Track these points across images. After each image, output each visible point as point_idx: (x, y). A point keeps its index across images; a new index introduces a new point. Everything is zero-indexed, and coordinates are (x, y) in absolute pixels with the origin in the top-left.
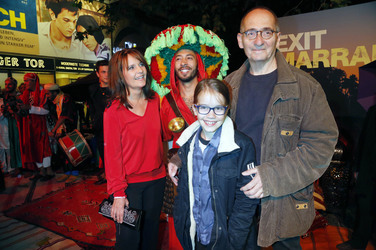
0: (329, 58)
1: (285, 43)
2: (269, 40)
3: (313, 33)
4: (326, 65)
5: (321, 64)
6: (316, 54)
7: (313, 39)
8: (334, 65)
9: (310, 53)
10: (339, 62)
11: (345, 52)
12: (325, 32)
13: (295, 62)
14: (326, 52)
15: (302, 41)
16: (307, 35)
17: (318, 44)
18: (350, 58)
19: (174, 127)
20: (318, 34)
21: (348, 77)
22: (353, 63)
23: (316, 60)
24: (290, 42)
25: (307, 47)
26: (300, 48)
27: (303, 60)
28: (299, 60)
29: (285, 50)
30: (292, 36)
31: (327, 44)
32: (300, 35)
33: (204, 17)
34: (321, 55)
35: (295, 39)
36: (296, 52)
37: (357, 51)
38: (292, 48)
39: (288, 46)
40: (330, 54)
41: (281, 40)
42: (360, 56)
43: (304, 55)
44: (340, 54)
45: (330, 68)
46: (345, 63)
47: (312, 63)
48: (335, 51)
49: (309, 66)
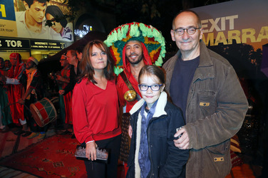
0: (241, 37)
1: (206, 26)
2: (194, 35)
3: (227, 18)
4: (238, 42)
5: (234, 41)
6: (230, 33)
7: (227, 22)
8: (244, 41)
9: (226, 33)
10: (248, 39)
11: (253, 32)
12: (236, 17)
13: (215, 40)
14: (238, 32)
15: (219, 24)
16: (223, 19)
17: (232, 27)
18: (256, 36)
19: (128, 97)
20: (232, 19)
21: (255, 51)
22: (259, 40)
23: (231, 38)
24: (210, 25)
25: (223, 28)
26: (218, 29)
27: (221, 38)
28: (218, 39)
29: (207, 31)
30: (211, 21)
31: (239, 25)
32: (217, 20)
33: (144, 6)
34: (234, 35)
35: (214, 23)
36: (215, 32)
37: (262, 30)
38: (211, 30)
39: (209, 28)
40: (241, 34)
41: (203, 24)
42: (265, 34)
43: (221, 35)
44: (248, 33)
45: (242, 44)
46: (253, 40)
47: (227, 40)
48: (244, 31)
49: (225, 43)
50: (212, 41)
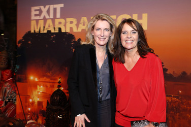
0: (65, 25)
1: (38, 13)
3: (56, 6)
4: (63, 31)
5: (60, 29)
6: (57, 21)
7: (55, 10)
8: (68, 31)
10: (71, 29)
11: (75, 21)
12: (62, 5)
13: (44, 27)
14: (63, 21)
15: (48, 12)
16: (52, 7)
17: (58, 15)
18: (77, 25)
20: (59, 7)
21: (76, 40)
22: (80, 30)
23: (57, 26)
24: (41, 11)
25: (52, 16)
26: (47, 17)
27: (49, 26)
28: (47, 26)
29: (38, 18)
30: (42, 7)
32: (47, 7)
34: (60, 23)
35: (44, 10)
37: (82, 21)
38: (42, 17)
39: (39, 15)
40: (66, 23)
41: (36, 10)
42: (84, 25)
43: (49, 22)
44: (71, 22)
45: (66, 33)
46: (75, 30)
47: (54, 28)
48: (69, 20)
49: (53, 31)
50: (42, 29)
